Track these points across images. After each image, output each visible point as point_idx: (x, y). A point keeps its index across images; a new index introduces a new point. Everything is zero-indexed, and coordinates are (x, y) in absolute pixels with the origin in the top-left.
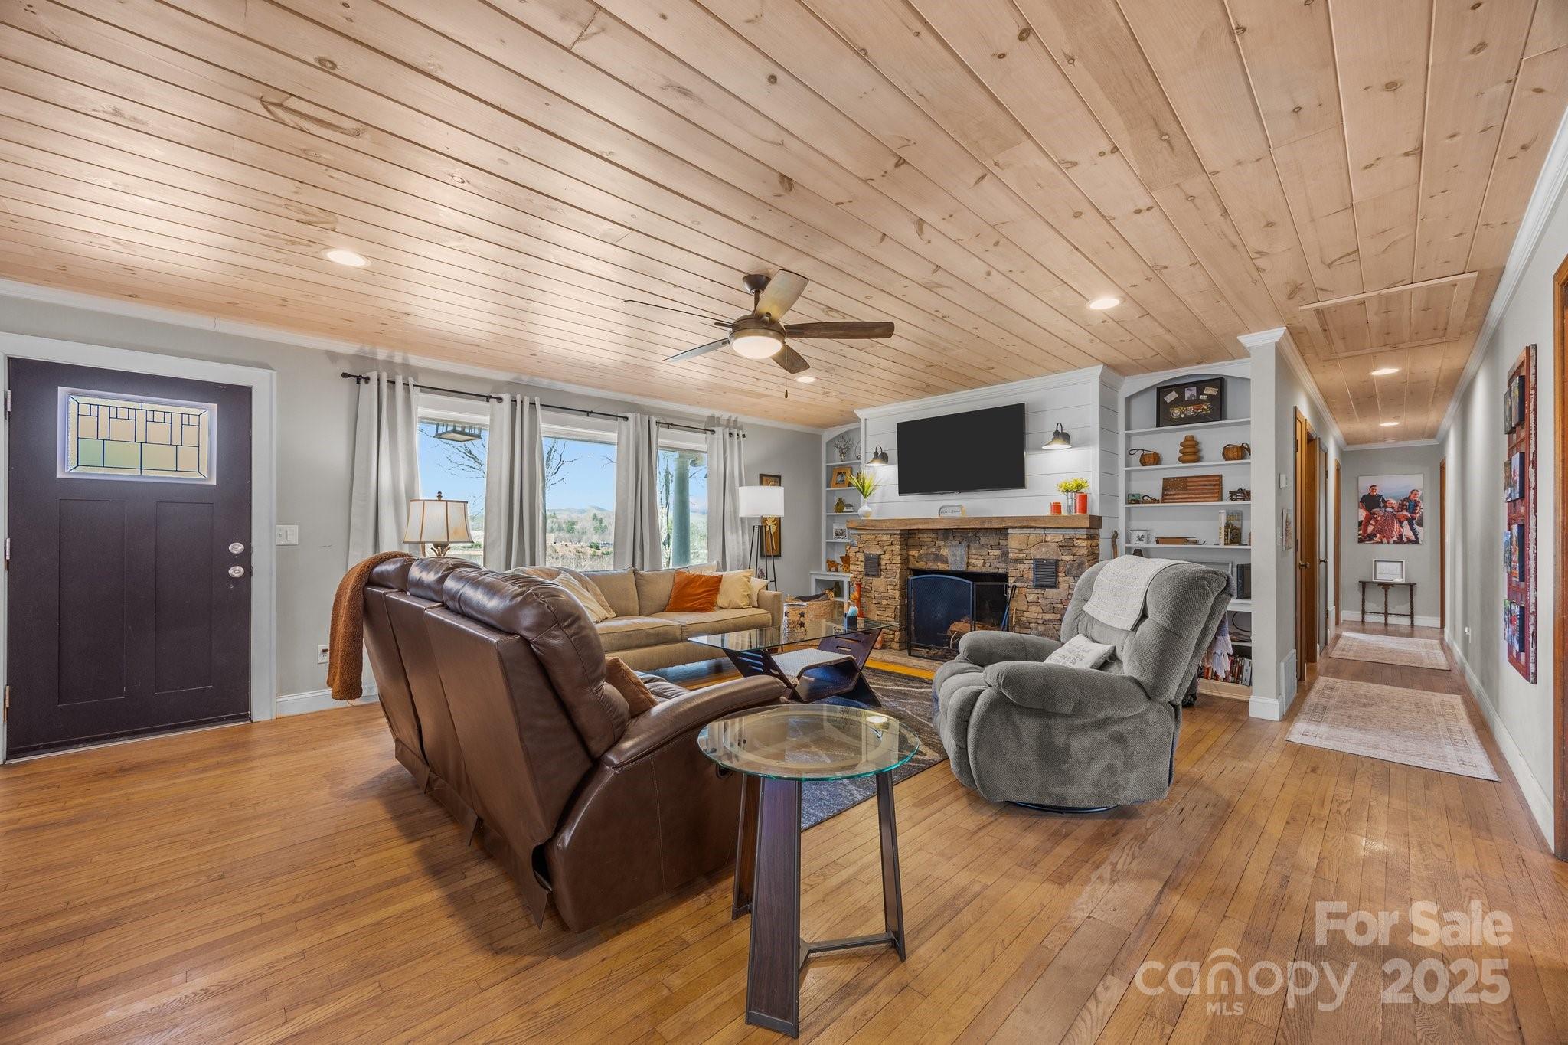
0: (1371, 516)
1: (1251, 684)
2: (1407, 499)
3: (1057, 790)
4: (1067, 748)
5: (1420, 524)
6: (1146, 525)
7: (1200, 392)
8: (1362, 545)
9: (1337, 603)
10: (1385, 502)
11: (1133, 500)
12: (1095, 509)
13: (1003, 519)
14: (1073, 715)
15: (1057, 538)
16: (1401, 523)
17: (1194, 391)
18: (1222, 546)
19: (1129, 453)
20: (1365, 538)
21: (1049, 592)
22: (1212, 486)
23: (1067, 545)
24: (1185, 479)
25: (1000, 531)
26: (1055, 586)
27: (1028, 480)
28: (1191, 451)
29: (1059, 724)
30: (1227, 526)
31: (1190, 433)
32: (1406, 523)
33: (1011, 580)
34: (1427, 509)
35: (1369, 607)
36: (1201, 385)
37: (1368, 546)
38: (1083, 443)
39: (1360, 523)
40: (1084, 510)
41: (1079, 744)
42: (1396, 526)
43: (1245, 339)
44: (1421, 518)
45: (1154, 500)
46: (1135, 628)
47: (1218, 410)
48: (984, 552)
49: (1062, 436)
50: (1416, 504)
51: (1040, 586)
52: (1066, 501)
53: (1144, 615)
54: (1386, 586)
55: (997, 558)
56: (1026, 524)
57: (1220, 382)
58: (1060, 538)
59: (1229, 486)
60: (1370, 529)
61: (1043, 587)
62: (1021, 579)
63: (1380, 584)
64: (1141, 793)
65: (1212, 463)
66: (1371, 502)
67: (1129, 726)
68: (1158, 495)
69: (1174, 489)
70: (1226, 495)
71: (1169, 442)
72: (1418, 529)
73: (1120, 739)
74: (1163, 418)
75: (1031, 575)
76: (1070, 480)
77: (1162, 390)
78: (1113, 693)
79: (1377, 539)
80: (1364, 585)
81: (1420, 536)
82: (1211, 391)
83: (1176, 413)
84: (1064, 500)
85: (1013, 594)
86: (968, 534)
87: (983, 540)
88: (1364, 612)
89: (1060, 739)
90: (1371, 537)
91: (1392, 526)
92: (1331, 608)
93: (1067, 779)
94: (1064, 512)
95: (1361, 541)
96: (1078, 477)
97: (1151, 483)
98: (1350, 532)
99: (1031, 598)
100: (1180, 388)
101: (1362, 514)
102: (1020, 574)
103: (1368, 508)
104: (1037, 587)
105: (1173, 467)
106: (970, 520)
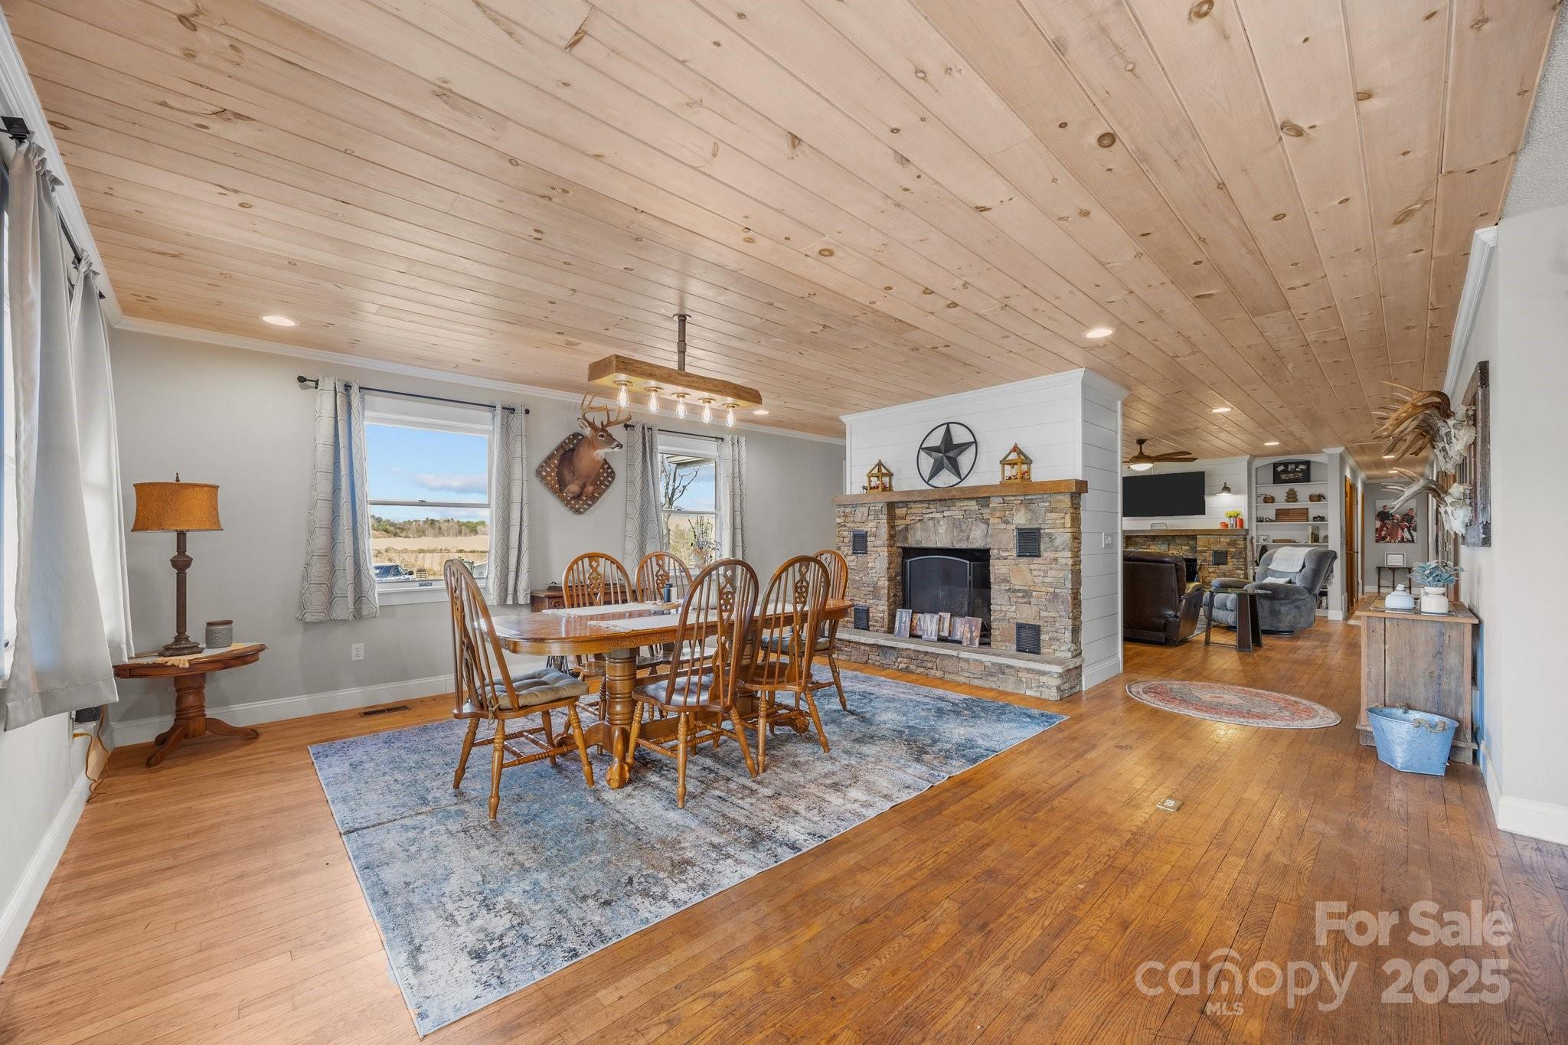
0: (1384, 525)
1: (1327, 608)
2: (1407, 514)
3: (1276, 624)
4: (1279, 610)
5: (1415, 530)
6: (1267, 533)
7: (1297, 467)
8: (1379, 544)
9: (1362, 579)
10: (1392, 516)
11: (1260, 520)
12: (1246, 526)
13: (1194, 530)
14: (1283, 599)
15: (1224, 540)
16: (1403, 529)
17: (1293, 466)
18: (1310, 543)
19: (1258, 496)
20: (1380, 539)
21: (1222, 567)
22: (1303, 514)
23: (1233, 543)
24: (1288, 510)
25: (1191, 537)
26: (1226, 564)
27: (1207, 510)
28: (1292, 497)
29: (1277, 602)
30: (1312, 534)
31: (1292, 487)
32: (1406, 530)
33: (1199, 562)
34: (1418, 521)
35: (1383, 583)
36: (1297, 463)
37: (1381, 545)
38: (1237, 493)
39: (1377, 530)
40: (1242, 525)
41: (1283, 609)
42: (1400, 532)
43: (1324, 450)
44: (1416, 526)
45: (1272, 521)
46: (1301, 571)
47: (1306, 478)
48: (1179, 547)
49: (1226, 489)
50: (1412, 517)
51: (1217, 563)
52: (1230, 522)
53: (1304, 566)
54: (1394, 570)
55: (1187, 550)
56: (1208, 533)
57: (1308, 463)
58: (1228, 540)
59: (1312, 514)
60: (1383, 533)
61: (1218, 564)
62: (1205, 560)
63: (1390, 568)
64: (1304, 625)
65: (1303, 503)
66: (1383, 516)
67: (1301, 602)
68: (1274, 518)
69: (1282, 515)
70: (1311, 518)
71: (1280, 492)
72: (1414, 533)
73: (1298, 607)
74: (1277, 479)
75: (1211, 559)
76: (1232, 511)
77: (1276, 466)
78: (1297, 591)
79: (1388, 540)
80: (1379, 569)
81: (1415, 538)
82: (1302, 467)
83: (1284, 477)
84: (1227, 520)
85: (1200, 569)
86: (1169, 538)
87: (1178, 541)
88: (1379, 587)
89: (1277, 607)
90: (1384, 538)
91: (1397, 532)
92: (1360, 581)
93: (1280, 621)
94: (1230, 527)
95: (1377, 541)
96: (1237, 510)
97: (1269, 511)
98: (1371, 535)
99: (1211, 570)
100: (1286, 464)
101: (1378, 524)
102: (1204, 558)
103: (1382, 520)
104: (1215, 564)
105: (1282, 504)
106: (1172, 531)
